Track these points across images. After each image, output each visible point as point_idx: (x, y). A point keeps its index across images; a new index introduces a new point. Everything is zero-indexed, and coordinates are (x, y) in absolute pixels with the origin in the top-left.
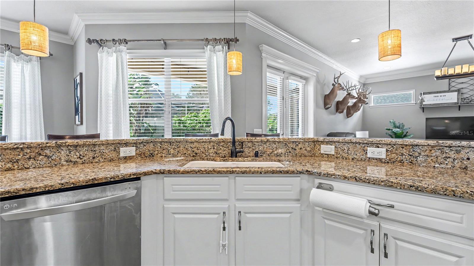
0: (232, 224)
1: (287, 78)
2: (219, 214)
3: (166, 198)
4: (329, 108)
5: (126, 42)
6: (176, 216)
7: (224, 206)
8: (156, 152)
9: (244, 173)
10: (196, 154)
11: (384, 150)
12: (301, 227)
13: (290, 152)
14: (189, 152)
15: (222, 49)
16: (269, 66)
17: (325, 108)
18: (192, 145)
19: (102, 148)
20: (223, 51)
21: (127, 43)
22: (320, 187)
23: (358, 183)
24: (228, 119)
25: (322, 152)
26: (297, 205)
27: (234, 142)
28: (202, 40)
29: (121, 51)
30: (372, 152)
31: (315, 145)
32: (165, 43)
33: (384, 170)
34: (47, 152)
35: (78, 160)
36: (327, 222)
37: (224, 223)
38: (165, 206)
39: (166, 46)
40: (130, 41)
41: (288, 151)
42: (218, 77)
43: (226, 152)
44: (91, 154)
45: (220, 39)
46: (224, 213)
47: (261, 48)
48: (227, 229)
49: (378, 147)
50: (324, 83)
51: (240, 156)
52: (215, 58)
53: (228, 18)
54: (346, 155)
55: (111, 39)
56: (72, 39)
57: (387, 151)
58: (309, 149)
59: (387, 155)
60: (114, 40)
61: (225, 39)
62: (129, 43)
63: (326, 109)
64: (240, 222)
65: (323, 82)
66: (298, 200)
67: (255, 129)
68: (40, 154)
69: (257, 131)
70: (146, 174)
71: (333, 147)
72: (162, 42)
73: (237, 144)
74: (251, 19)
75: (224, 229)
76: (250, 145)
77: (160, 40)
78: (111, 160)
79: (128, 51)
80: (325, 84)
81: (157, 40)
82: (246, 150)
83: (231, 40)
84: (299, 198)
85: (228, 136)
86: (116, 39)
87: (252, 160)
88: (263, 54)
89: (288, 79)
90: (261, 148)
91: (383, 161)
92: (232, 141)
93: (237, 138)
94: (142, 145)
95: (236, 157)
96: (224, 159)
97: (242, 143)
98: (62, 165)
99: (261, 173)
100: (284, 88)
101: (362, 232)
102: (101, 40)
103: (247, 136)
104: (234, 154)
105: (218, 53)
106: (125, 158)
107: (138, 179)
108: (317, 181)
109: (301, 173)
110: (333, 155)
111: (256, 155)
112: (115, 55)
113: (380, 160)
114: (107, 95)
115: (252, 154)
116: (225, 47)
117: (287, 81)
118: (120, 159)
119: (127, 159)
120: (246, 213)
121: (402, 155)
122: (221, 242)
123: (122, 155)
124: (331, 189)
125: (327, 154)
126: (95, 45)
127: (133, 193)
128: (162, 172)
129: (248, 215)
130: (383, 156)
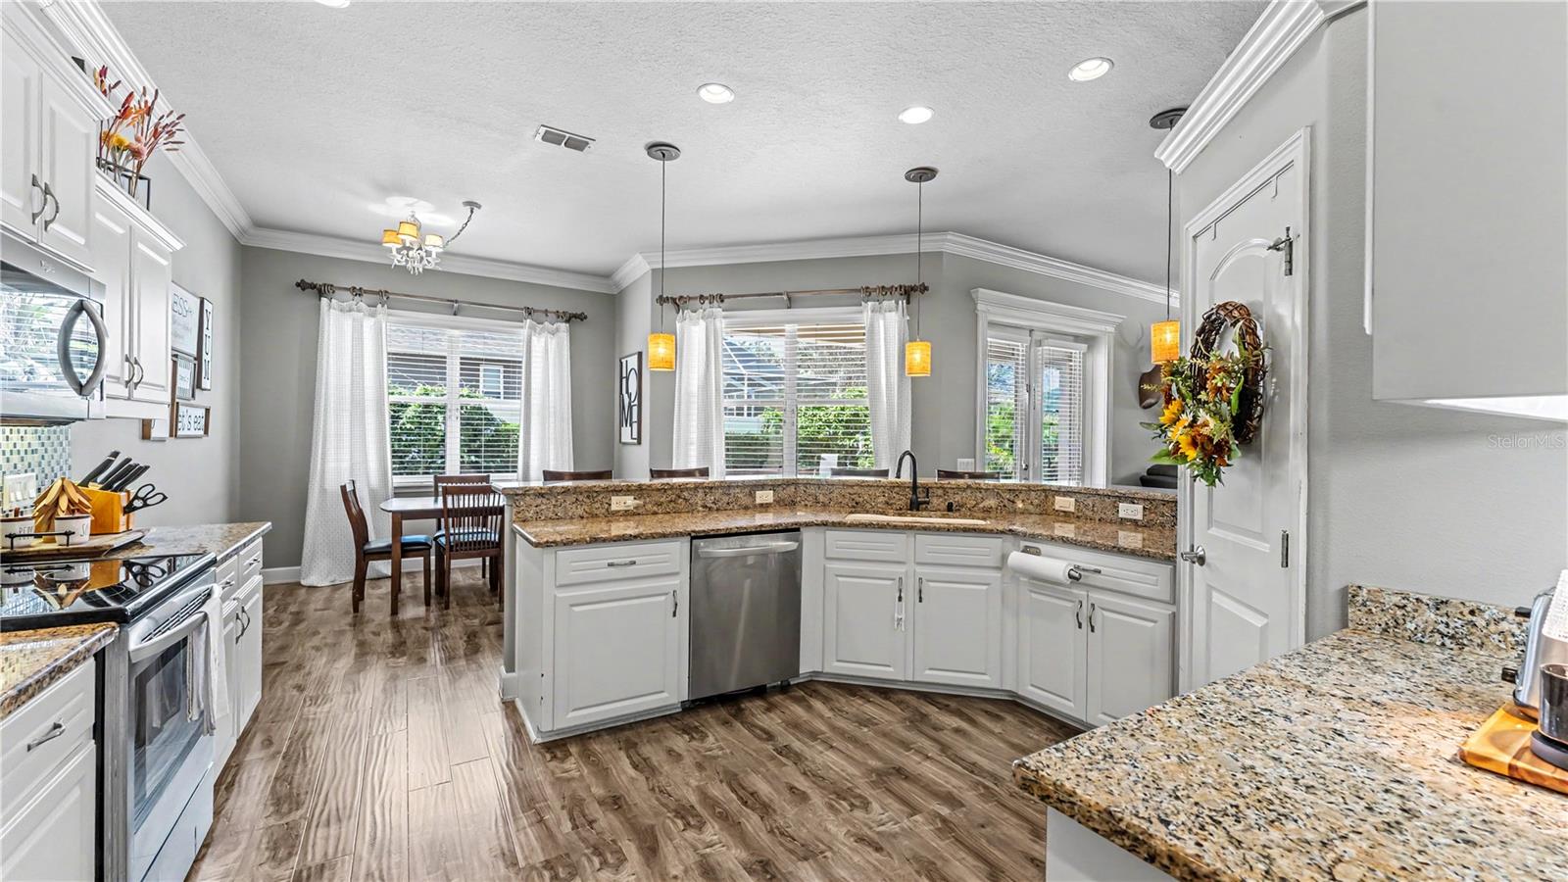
0: (910, 594)
1: (1040, 343)
2: (893, 580)
3: (828, 556)
4: (1151, 406)
5: (722, 298)
6: (840, 579)
7: (900, 570)
8: (799, 499)
9: (927, 529)
10: (857, 503)
11: (1140, 507)
12: (1003, 602)
13: (1005, 506)
14: (847, 500)
15: (895, 305)
16: (992, 324)
17: (1141, 403)
18: (851, 491)
19: (738, 490)
20: (897, 308)
21: (722, 301)
22: (1026, 550)
23: (1065, 545)
24: (907, 453)
25: (1057, 508)
26: (997, 574)
27: (915, 487)
28: (859, 291)
29: (713, 316)
30: (1126, 510)
31: (1046, 497)
32: (789, 299)
33: (1140, 536)
34: (685, 494)
35: (713, 505)
36: (1033, 595)
37: (900, 591)
38: (828, 566)
39: (791, 302)
40: (729, 297)
41: (1002, 504)
42: (886, 353)
43: (903, 501)
44: (726, 499)
45: (892, 287)
46: (900, 579)
47: (974, 296)
48: (903, 600)
49: (1134, 503)
50: (1140, 345)
51: (926, 509)
52: (881, 322)
53: (908, 246)
54: (1090, 513)
55: (698, 295)
56: (617, 285)
57: (1144, 508)
58: (1036, 502)
59: (1144, 515)
60: (701, 297)
61: (901, 287)
62: (726, 300)
63: (1145, 408)
64: (920, 591)
65: (1137, 344)
66: (999, 568)
67: (959, 460)
68: (679, 497)
69: (964, 465)
70: (807, 525)
71: (1073, 500)
72: (785, 297)
73: (919, 490)
74: (954, 245)
75: (900, 599)
76: (940, 492)
77: (781, 294)
78: (746, 508)
79: (724, 313)
80: (1142, 348)
81: (774, 294)
82: (935, 501)
83: (913, 289)
84: (999, 565)
85: (906, 477)
86: (706, 295)
87: (943, 516)
88: (980, 307)
89: (1040, 346)
90: (958, 498)
91: (1140, 523)
92: (911, 485)
93: (920, 481)
94: (781, 488)
95: (918, 510)
96: (900, 512)
97: (927, 489)
98: (698, 512)
99: (948, 530)
100: (1032, 359)
101: (1070, 605)
102: (681, 297)
103: (939, 476)
104: (915, 506)
105: (888, 314)
106: (761, 505)
107: (798, 530)
108: (1023, 543)
109: (1002, 532)
110: (1073, 513)
111: (950, 508)
112: (702, 323)
113: (1135, 522)
114: (689, 394)
115: (944, 506)
116: (900, 302)
117: (1040, 348)
118: (755, 506)
119: (764, 507)
120: (928, 581)
121: (1163, 515)
122: (896, 615)
123: (758, 501)
124: (1038, 553)
125: (1064, 512)
126: (669, 307)
127: (792, 545)
128: (825, 524)
129: (932, 584)
130: (1139, 517)
